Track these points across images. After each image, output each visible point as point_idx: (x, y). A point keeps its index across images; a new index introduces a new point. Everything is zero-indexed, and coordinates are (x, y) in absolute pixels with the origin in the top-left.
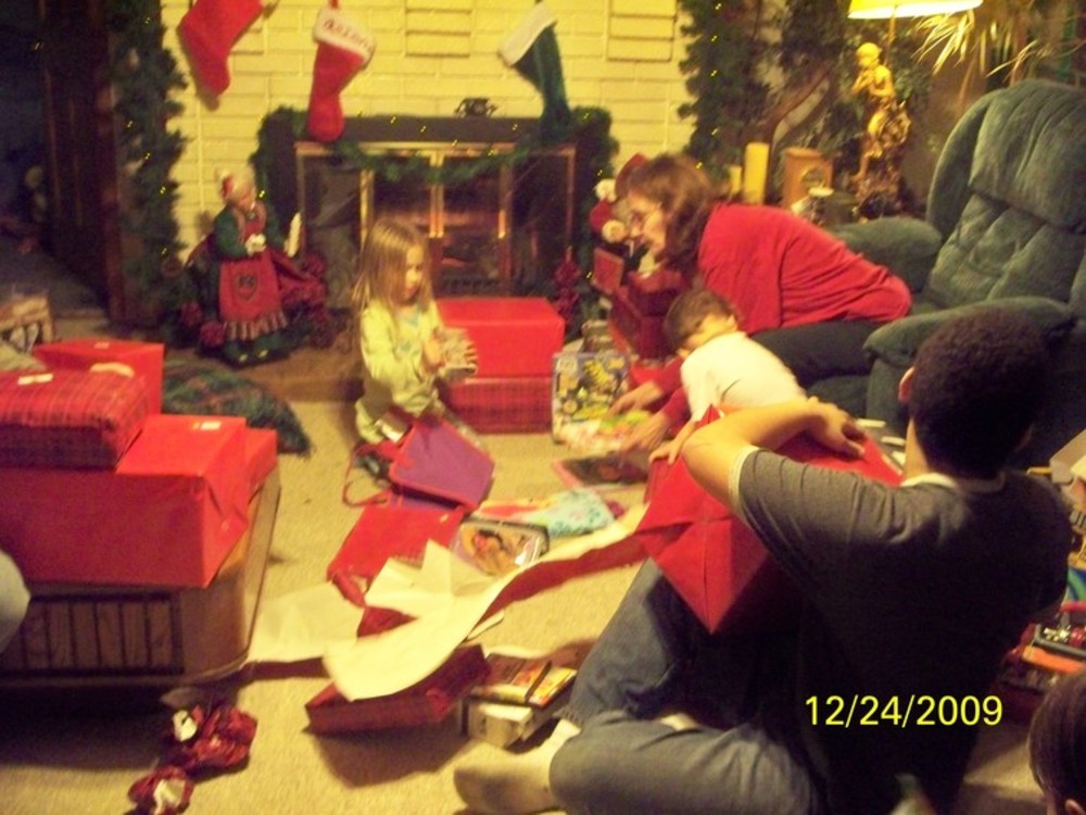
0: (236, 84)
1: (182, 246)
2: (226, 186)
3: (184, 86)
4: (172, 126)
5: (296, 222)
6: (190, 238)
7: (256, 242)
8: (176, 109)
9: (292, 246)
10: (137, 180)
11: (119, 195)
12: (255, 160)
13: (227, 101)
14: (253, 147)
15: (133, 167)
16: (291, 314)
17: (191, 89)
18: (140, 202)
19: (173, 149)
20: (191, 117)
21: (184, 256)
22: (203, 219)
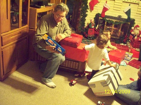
0: (94, 10)
1: (85, 26)
2: (91, 20)
3: (89, 9)
4: (86, 13)
5: (98, 25)
6: (86, 25)
7: (93, 27)
8: (87, 11)
9: (97, 28)
10: (82, 18)
11: (79, 20)
12: (94, 18)
13: (93, 11)
14: (95, 17)
15: (82, 17)
16: (95, 35)
17: (89, 10)
18: (82, 21)
19: (86, 16)
20: (89, 13)
21: (85, 27)
22: (88, 23)
